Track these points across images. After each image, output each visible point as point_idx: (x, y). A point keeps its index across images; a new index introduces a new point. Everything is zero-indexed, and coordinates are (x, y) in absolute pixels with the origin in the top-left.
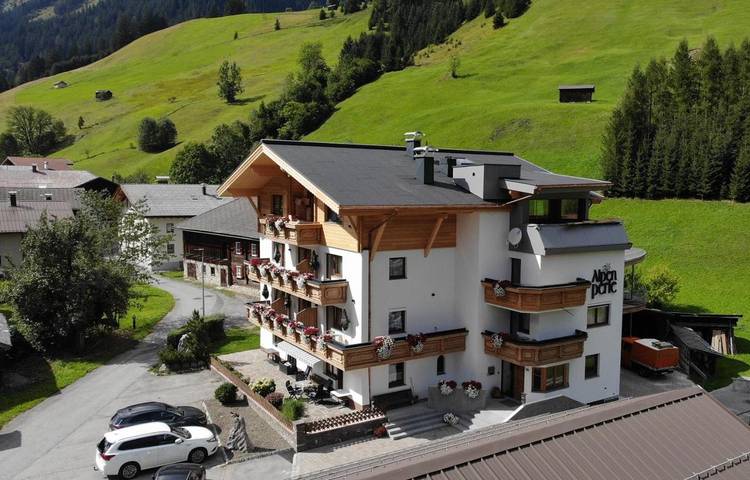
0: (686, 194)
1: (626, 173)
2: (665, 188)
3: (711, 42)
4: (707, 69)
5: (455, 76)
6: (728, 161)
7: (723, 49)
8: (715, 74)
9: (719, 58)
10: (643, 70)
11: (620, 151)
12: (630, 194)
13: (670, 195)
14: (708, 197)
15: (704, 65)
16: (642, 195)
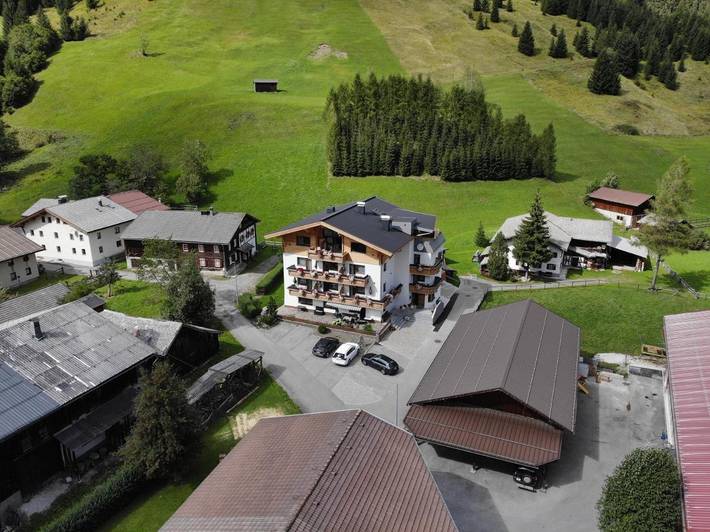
0: (378, 174)
1: (345, 162)
2: (368, 170)
3: (372, 75)
4: (372, 91)
5: (145, 55)
6: (397, 154)
7: (379, 78)
8: (376, 95)
9: (377, 85)
10: (336, 91)
11: (339, 148)
12: (349, 175)
13: (370, 174)
14: (389, 175)
15: (370, 89)
16: (355, 175)
